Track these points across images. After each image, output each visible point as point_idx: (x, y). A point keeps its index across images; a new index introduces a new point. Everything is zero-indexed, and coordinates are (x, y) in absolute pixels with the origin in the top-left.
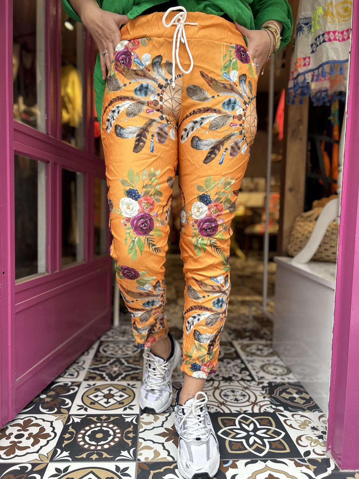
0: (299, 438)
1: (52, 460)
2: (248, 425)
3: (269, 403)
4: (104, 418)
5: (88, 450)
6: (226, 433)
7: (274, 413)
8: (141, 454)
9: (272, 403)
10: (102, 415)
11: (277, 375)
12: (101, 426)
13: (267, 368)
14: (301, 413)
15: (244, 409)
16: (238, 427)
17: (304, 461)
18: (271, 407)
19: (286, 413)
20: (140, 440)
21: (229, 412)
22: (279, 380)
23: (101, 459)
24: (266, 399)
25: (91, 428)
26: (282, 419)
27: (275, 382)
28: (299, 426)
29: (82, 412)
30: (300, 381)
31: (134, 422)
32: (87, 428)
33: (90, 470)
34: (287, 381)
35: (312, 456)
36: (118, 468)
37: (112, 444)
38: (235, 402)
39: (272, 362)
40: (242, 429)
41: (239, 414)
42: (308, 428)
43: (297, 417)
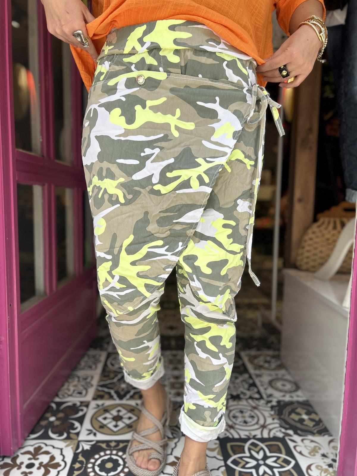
0: (309, 467)
2: (258, 453)
3: (277, 425)
4: (113, 444)
6: (235, 462)
7: (284, 437)
9: (281, 426)
10: (111, 441)
11: (286, 392)
12: (111, 454)
13: (275, 383)
14: (310, 437)
15: (254, 433)
16: (248, 454)
18: (280, 431)
19: (296, 438)
21: (238, 436)
22: (287, 398)
24: (276, 421)
25: (101, 457)
26: (291, 445)
27: (284, 401)
29: (91, 437)
30: (310, 399)
32: (97, 456)
34: (295, 399)
37: (122, 475)
38: (244, 424)
39: (280, 376)
40: (252, 457)
41: (248, 439)
42: (318, 456)
43: (307, 442)
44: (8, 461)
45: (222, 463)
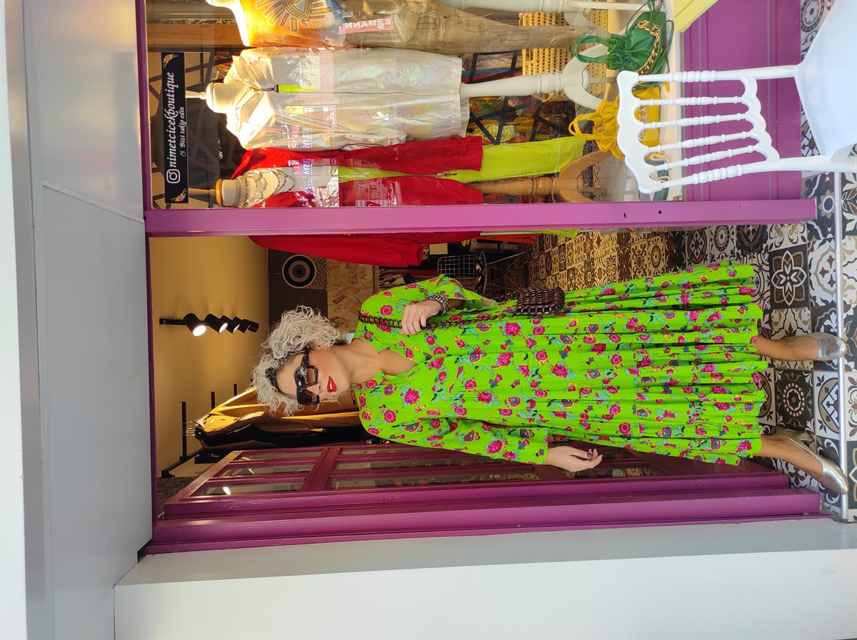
0: (791, 240)
1: (814, 434)
2: (781, 279)
3: (759, 255)
4: (778, 397)
5: (805, 407)
6: (789, 299)
7: (768, 253)
8: (808, 367)
9: (760, 253)
10: (776, 399)
11: (728, 237)
12: (786, 399)
14: (768, 230)
15: (766, 279)
16: (783, 287)
17: (809, 244)
18: (763, 254)
19: (769, 242)
20: (797, 368)
21: (769, 292)
22: (735, 239)
23: (812, 397)
24: (755, 255)
25: (788, 407)
26: (774, 249)
27: (737, 242)
28: (781, 236)
29: (773, 416)
31: (781, 372)
32: (788, 410)
33: (821, 405)
34: (735, 231)
35: (805, 235)
36: (819, 385)
37: (800, 389)
39: (712, 237)
40: (785, 284)
41: (770, 283)
42: (782, 229)
43: (772, 235)
44: (793, 479)
45: (790, 310)
